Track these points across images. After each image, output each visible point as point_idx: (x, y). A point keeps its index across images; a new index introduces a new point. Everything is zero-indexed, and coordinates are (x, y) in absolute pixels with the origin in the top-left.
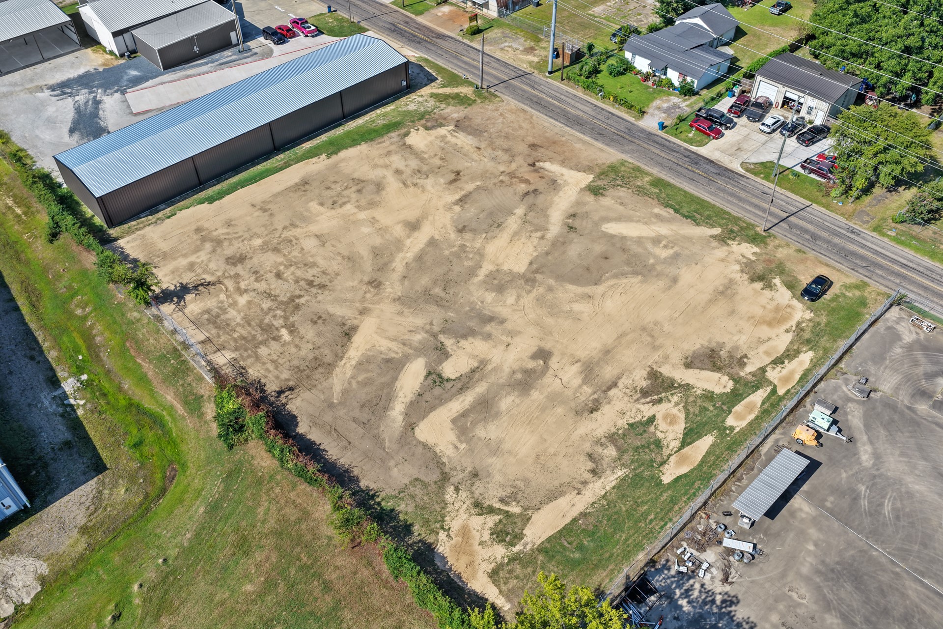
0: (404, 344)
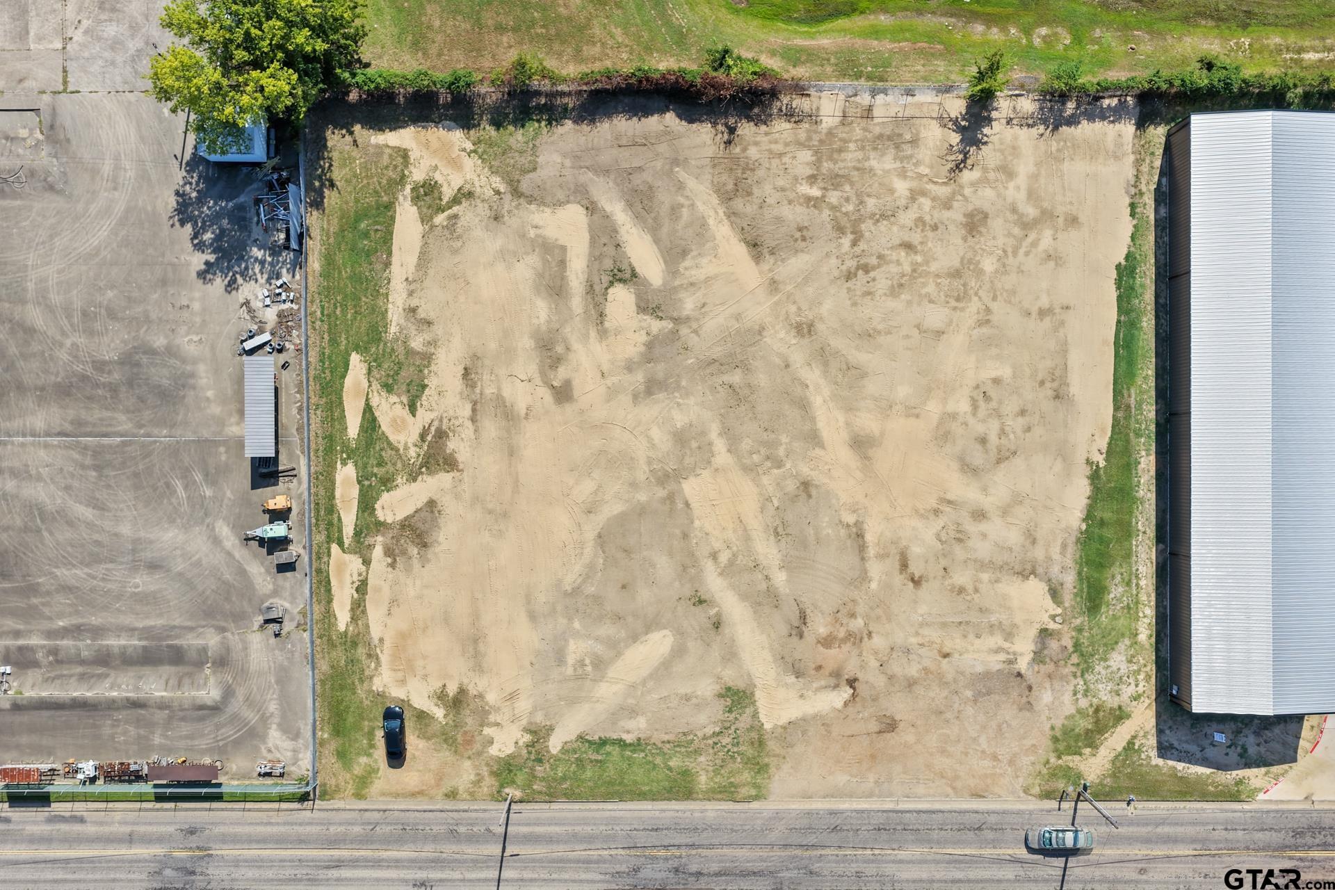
0: (692, 284)
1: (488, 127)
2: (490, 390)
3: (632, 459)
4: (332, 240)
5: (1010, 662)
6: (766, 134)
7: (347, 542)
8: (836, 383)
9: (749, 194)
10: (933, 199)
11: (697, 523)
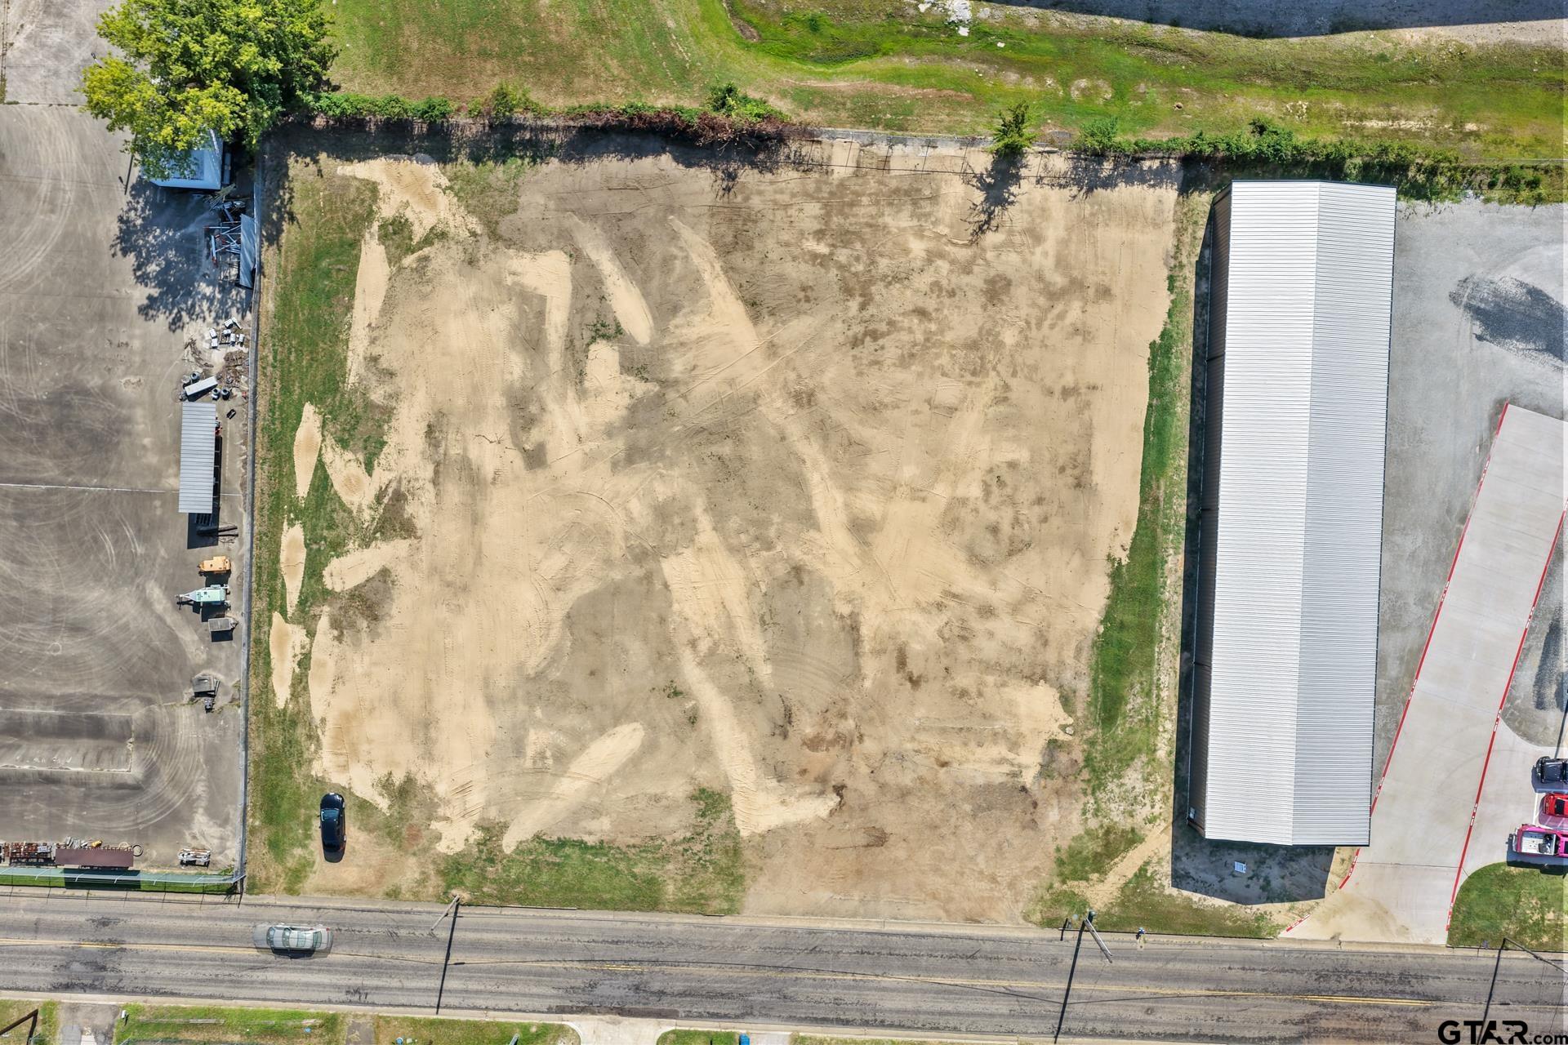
0: (682, 344)
1: (466, 162)
2: (455, 451)
3: (608, 533)
4: (289, 278)
5: (1014, 775)
6: (772, 183)
7: (290, 611)
8: (836, 460)
9: (750, 248)
10: (952, 262)
11: (676, 607)
